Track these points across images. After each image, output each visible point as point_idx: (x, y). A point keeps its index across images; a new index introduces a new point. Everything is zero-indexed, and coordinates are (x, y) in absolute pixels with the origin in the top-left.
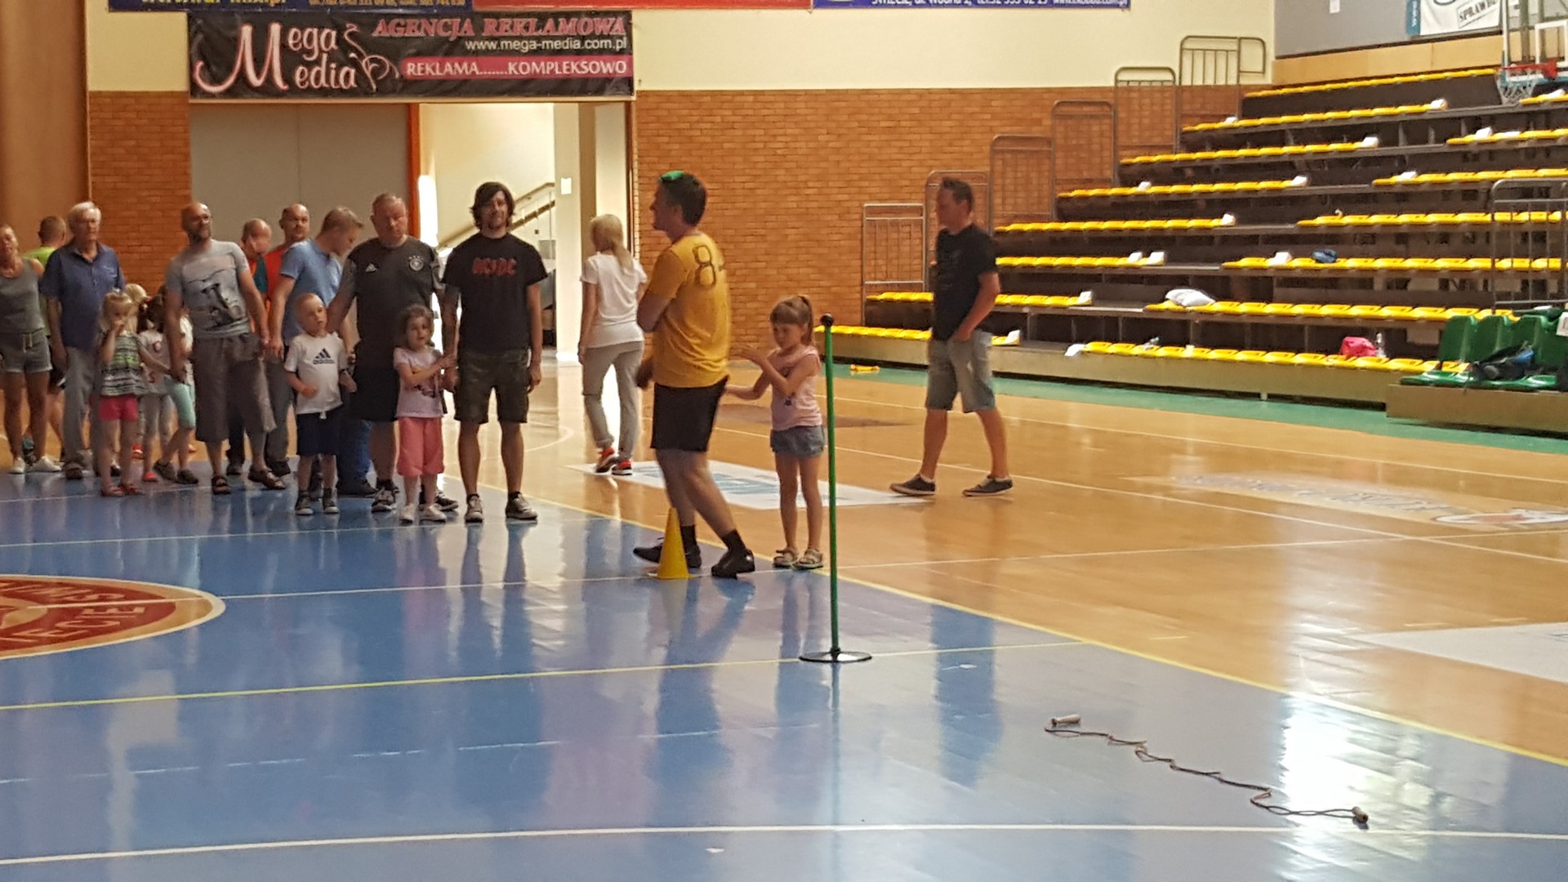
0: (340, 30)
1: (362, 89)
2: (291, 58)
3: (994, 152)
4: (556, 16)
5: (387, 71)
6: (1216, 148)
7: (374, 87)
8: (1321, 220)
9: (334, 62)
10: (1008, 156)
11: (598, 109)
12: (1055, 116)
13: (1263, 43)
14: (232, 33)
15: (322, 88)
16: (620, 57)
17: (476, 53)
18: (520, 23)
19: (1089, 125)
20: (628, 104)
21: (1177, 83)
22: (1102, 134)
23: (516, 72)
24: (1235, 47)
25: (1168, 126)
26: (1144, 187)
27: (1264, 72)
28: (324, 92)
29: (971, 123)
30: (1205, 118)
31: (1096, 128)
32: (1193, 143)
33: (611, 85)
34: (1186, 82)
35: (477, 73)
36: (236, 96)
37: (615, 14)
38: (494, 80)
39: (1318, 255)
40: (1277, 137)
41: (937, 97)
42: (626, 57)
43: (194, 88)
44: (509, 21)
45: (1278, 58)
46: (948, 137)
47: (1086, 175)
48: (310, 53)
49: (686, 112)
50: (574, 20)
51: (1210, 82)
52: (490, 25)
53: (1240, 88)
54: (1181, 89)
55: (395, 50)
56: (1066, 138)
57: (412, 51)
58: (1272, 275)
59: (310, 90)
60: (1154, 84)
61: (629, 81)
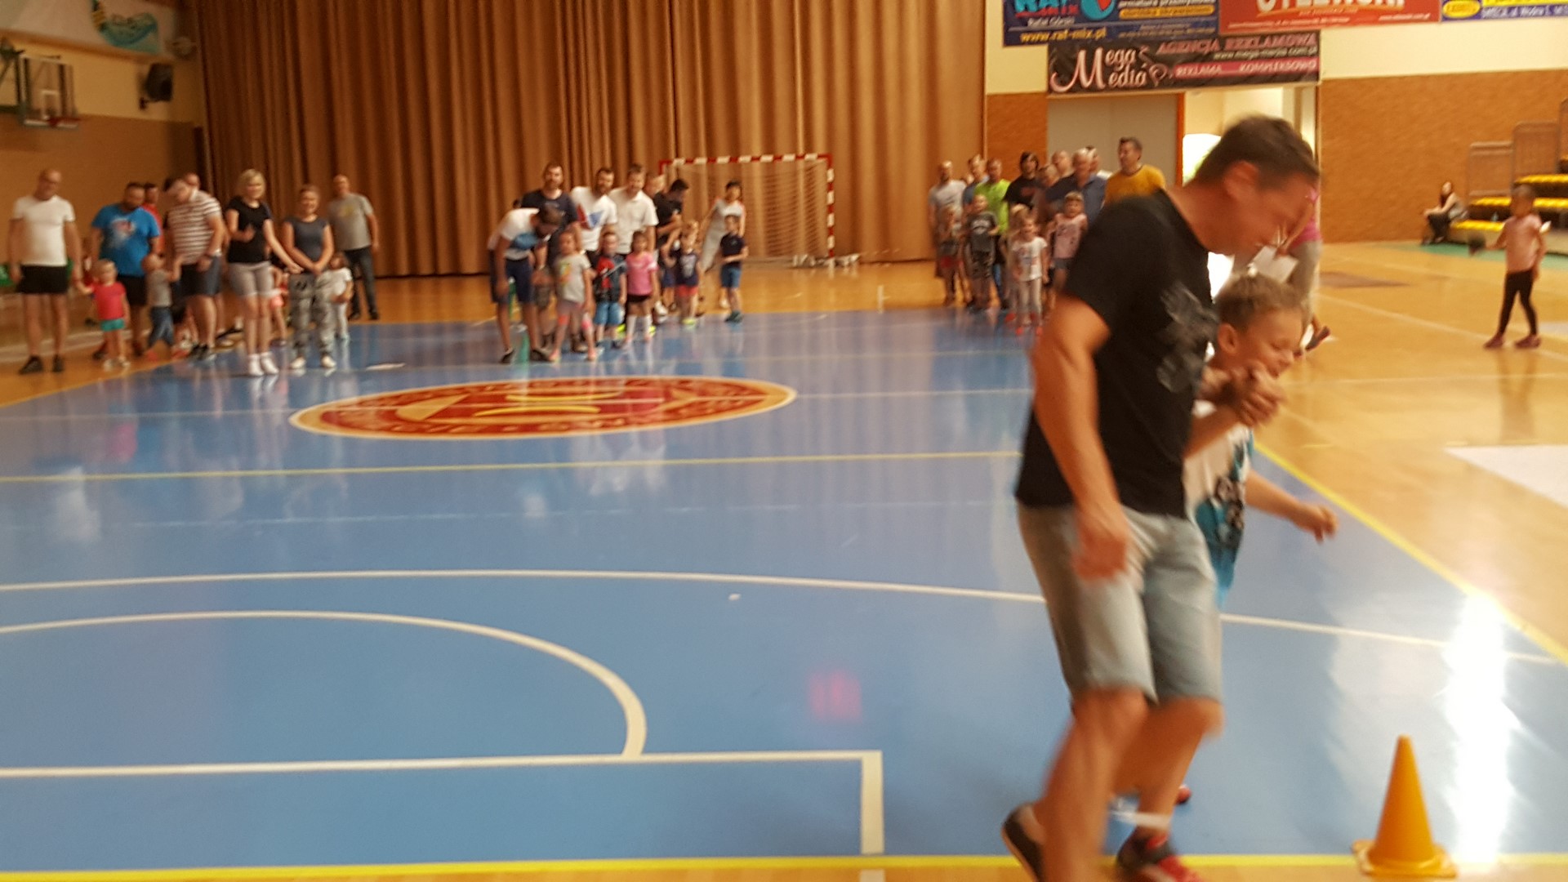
0: (1138, 51)
1: (1149, 85)
2: (1108, 69)
4: (1272, 36)
5: (1165, 74)
7: (1158, 84)
9: (1133, 70)
14: (1074, 56)
15: (1124, 86)
16: (1312, 59)
17: (1220, 61)
18: (1249, 41)
20: (1317, 88)
23: (1245, 72)
28: (1126, 88)
29: (1547, 91)
33: (1306, 76)
35: (1221, 72)
36: (1074, 93)
37: (1310, 32)
38: (1231, 76)
41: (1525, 75)
42: (1315, 59)
43: (1050, 90)
44: (1241, 40)
46: (1530, 100)
48: (1119, 65)
49: (1353, 91)
50: (1282, 38)
52: (1229, 44)
55: (1170, 61)
57: (1181, 61)
59: (1118, 87)
61: (1316, 75)
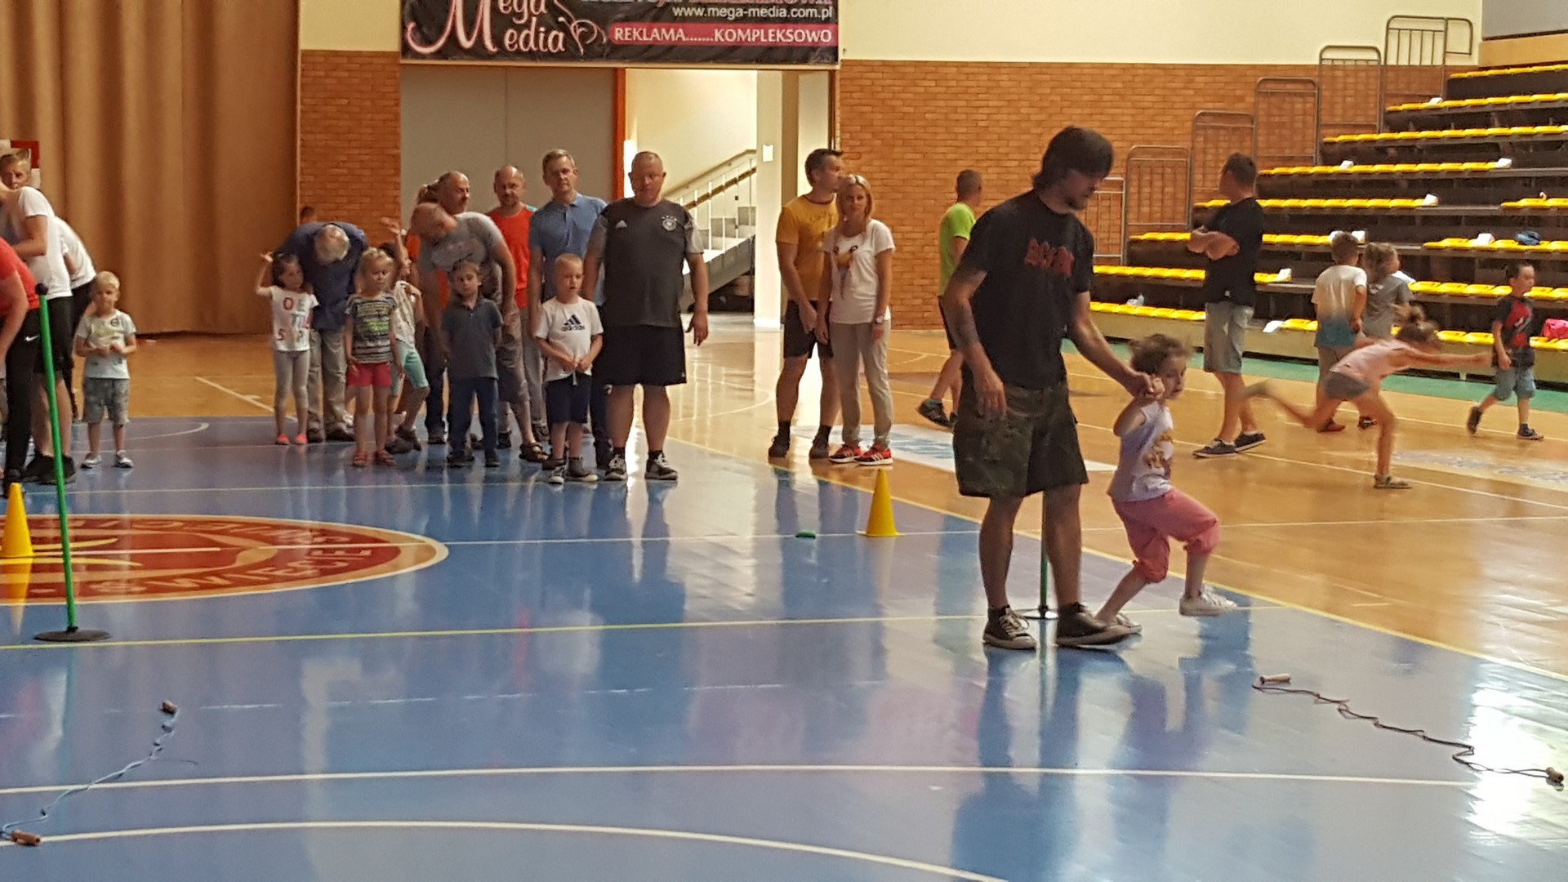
1: (570, 53)
2: (502, 22)
3: (1195, 130)
5: (595, 36)
6: (1420, 130)
7: (582, 50)
8: (1524, 202)
9: (542, 26)
10: (1210, 132)
11: (802, 77)
12: (1258, 93)
13: (1471, 24)
15: (531, 51)
16: (827, 26)
17: (683, 19)
19: (1293, 103)
20: (832, 73)
21: (1382, 63)
22: (1305, 114)
23: (722, 40)
24: (1442, 27)
25: (1372, 105)
26: (1346, 166)
27: (1470, 54)
28: (532, 56)
29: (1174, 99)
30: (1410, 98)
31: (1299, 106)
32: (1395, 122)
33: (817, 53)
34: (1392, 61)
35: (684, 39)
36: (446, 58)
38: (700, 46)
39: (1522, 237)
40: (1481, 118)
41: (1140, 71)
42: (832, 26)
43: (406, 49)
45: (1486, 39)
46: (1151, 112)
47: (1287, 153)
48: (520, 16)
49: (889, 82)
51: (1415, 62)
53: (1447, 69)
54: (1385, 69)
55: (603, 15)
56: (1270, 115)
57: (620, 16)
58: (1473, 256)
59: (519, 52)
60: (1359, 63)
61: (833, 51)
